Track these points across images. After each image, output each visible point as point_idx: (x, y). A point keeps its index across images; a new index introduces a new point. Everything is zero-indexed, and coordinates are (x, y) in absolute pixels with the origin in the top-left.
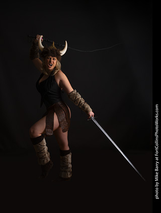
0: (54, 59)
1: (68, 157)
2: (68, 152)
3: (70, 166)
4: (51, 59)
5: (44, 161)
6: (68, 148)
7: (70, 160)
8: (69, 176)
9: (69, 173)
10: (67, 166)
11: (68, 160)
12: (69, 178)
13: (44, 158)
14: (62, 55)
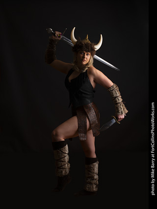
0: (87, 55)
1: (94, 166)
2: (94, 160)
3: (96, 177)
4: (84, 54)
5: (62, 171)
6: (94, 156)
7: (96, 170)
8: (95, 190)
9: (95, 186)
10: (93, 177)
11: (94, 170)
12: (94, 192)
13: (63, 169)
14: (96, 50)
